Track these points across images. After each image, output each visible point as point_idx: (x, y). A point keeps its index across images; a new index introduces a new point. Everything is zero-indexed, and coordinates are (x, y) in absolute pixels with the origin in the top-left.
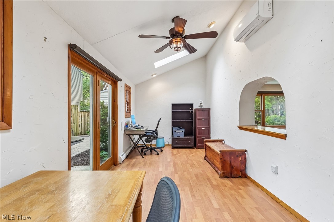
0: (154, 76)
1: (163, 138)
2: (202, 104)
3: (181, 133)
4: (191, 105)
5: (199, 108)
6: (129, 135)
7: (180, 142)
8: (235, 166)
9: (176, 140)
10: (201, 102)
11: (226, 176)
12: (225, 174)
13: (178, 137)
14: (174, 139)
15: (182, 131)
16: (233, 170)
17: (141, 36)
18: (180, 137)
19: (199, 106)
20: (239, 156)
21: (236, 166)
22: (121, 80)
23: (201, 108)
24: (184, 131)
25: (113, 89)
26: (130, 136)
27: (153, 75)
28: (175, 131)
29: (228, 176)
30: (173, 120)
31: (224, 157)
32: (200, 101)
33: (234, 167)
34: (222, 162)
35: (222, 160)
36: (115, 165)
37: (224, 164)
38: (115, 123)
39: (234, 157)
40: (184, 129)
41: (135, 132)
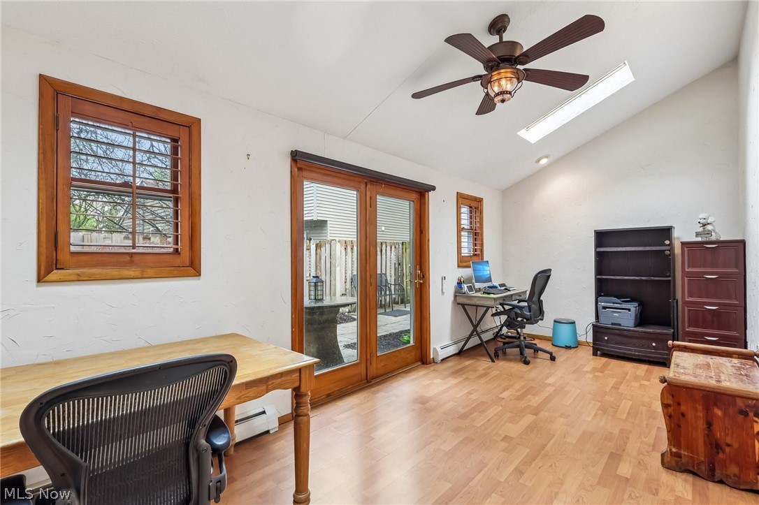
0: (544, 162)
1: (574, 323)
2: (709, 227)
3: (625, 316)
4: (666, 232)
5: (699, 239)
6: (463, 305)
7: (620, 339)
8: (728, 445)
9: (606, 334)
10: (702, 221)
11: (691, 469)
12: (684, 460)
13: (612, 324)
14: (598, 330)
15: (629, 310)
16: (721, 455)
17: (417, 96)
18: (620, 325)
19: (698, 234)
20: (751, 414)
21: (736, 446)
22: (433, 188)
23: (704, 239)
24: (633, 309)
25: (418, 208)
26: (466, 306)
27: (538, 161)
28: (605, 308)
29: (695, 471)
30: (599, 277)
31: (679, 404)
32: (702, 216)
33: (728, 449)
34: (670, 416)
35: (670, 410)
36: (423, 363)
37: (679, 426)
38: (424, 277)
39: (725, 414)
40: (636, 304)
41: (476, 299)
